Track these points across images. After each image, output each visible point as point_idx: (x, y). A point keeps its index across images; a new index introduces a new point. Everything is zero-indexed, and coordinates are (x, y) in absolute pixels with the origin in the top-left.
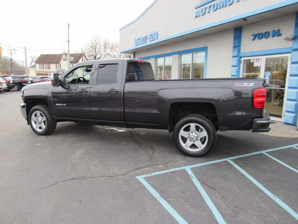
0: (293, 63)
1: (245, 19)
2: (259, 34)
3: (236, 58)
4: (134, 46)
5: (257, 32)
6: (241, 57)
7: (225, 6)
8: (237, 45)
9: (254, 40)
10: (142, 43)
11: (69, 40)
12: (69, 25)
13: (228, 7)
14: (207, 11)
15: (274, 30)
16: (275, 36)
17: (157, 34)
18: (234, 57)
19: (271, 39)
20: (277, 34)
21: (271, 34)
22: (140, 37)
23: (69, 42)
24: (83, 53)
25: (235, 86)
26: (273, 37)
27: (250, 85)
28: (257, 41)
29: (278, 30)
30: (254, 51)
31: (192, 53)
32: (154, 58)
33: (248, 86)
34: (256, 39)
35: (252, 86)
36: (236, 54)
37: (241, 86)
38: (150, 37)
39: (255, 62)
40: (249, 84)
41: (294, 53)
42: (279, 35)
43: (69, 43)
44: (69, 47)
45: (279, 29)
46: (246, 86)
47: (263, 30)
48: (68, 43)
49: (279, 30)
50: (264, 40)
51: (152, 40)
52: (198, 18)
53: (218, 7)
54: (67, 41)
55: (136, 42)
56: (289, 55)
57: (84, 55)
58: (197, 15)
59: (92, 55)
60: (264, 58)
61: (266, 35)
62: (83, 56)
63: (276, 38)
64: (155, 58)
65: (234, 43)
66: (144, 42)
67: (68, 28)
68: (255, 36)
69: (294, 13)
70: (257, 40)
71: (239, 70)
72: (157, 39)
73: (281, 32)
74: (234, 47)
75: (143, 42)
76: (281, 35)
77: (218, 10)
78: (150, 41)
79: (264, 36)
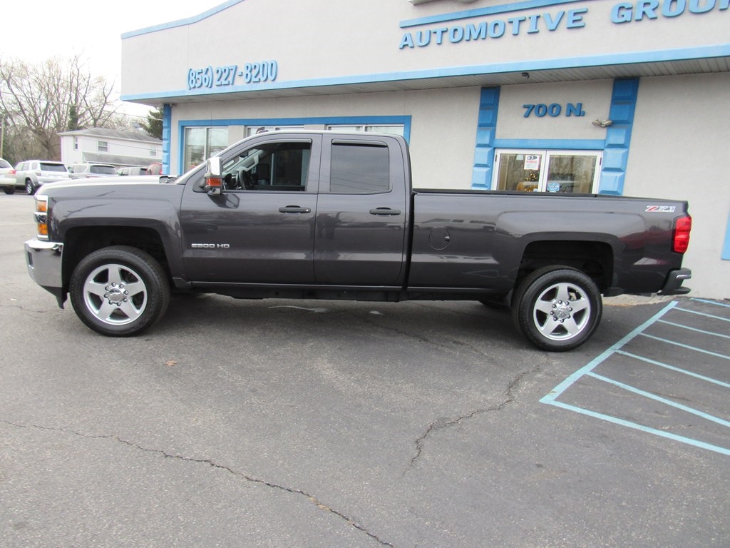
0: (606, 169)
1: (525, 73)
2: (540, 106)
3: (487, 150)
4: (185, 89)
5: (535, 102)
6: (495, 148)
7: (484, 39)
8: (490, 122)
9: (527, 116)
10: (217, 83)
13: (489, 42)
14: (435, 39)
15: (570, 102)
16: (572, 114)
17: (274, 67)
18: (479, 146)
19: (562, 120)
20: (577, 111)
21: (564, 110)
22: (211, 67)
26: (569, 115)
28: (533, 119)
29: (578, 104)
30: (526, 138)
31: (364, 126)
32: (243, 126)
34: (533, 113)
36: (486, 140)
37: (656, 211)
38: (245, 72)
39: (526, 160)
41: (608, 150)
42: (581, 114)
45: (580, 102)
46: (663, 211)
47: (548, 100)
49: (580, 105)
50: (547, 119)
51: (256, 80)
52: (407, 49)
53: (467, 37)
55: (194, 79)
56: (599, 155)
58: (406, 43)
60: (546, 156)
61: (553, 111)
63: (573, 119)
64: (246, 126)
65: (481, 117)
66: (223, 82)
68: (531, 108)
69: (612, 78)
70: (533, 117)
71: (490, 174)
72: (274, 80)
73: (583, 109)
74: (481, 126)
75: (219, 80)
76: (583, 115)
77: (464, 43)
79: (549, 111)
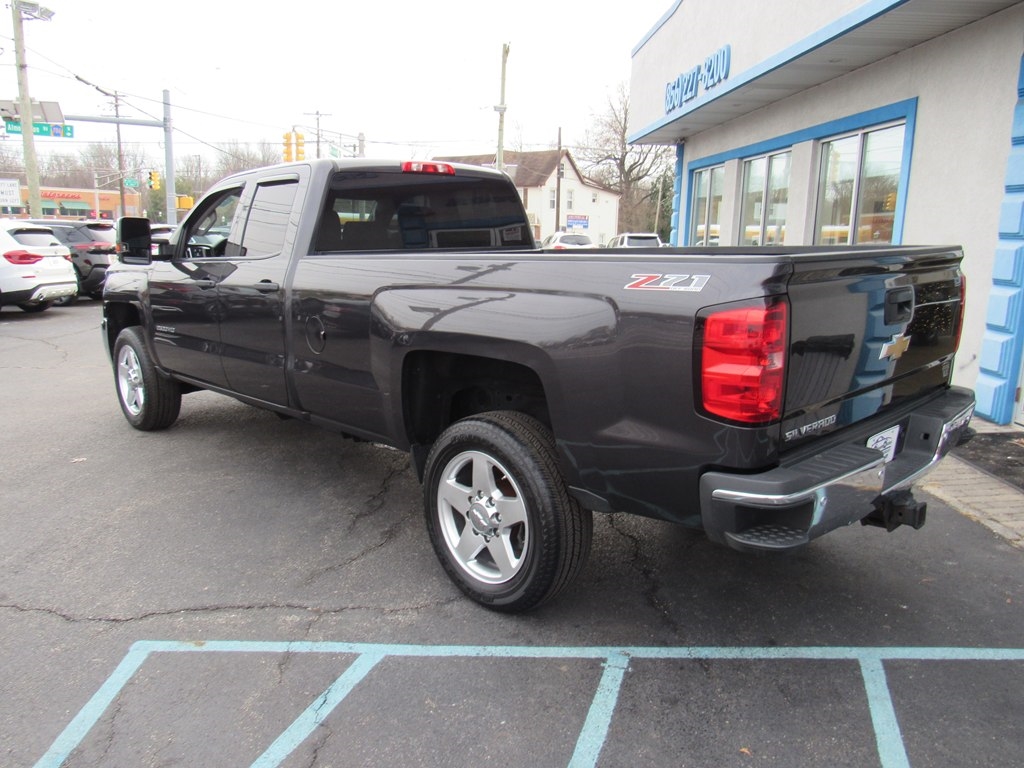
4: (664, 115)
10: (684, 99)
11: (502, 103)
12: (506, 51)
17: (727, 55)
22: (682, 75)
23: (501, 111)
24: (563, 148)
25: (626, 287)
27: (692, 288)
31: (860, 132)
32: (737, 160)
33: (682, 289)
35: (699, 289)
38: (705, 73)
40: (688, 282)
43: (502, 115)
44: (501, 130)
46: (672, 288)
48: (498, 114)
51: (711, 83)
54: (496, 109)
55: (669, 98)
57: (568, 155)
59: (609, 157)
62: (564, 160)
64: (741, 158)
66: (689, 95)
67: (504, 62)
72: (726, 77)
75: (686, 93)
78: (707, 88)
